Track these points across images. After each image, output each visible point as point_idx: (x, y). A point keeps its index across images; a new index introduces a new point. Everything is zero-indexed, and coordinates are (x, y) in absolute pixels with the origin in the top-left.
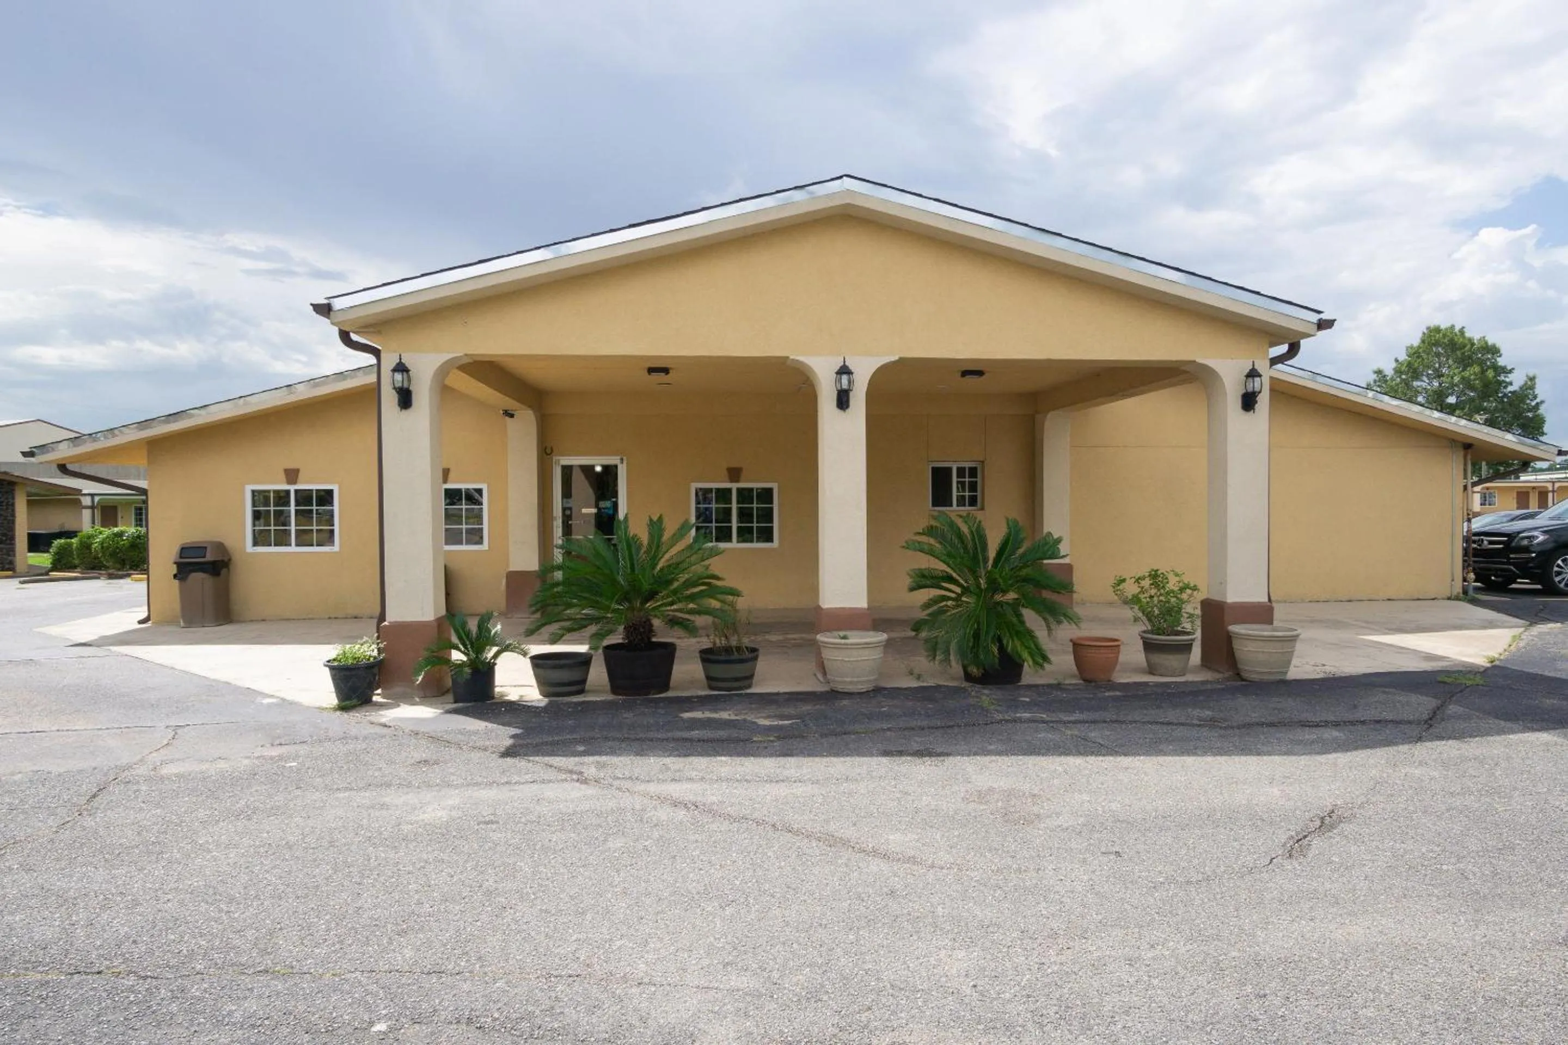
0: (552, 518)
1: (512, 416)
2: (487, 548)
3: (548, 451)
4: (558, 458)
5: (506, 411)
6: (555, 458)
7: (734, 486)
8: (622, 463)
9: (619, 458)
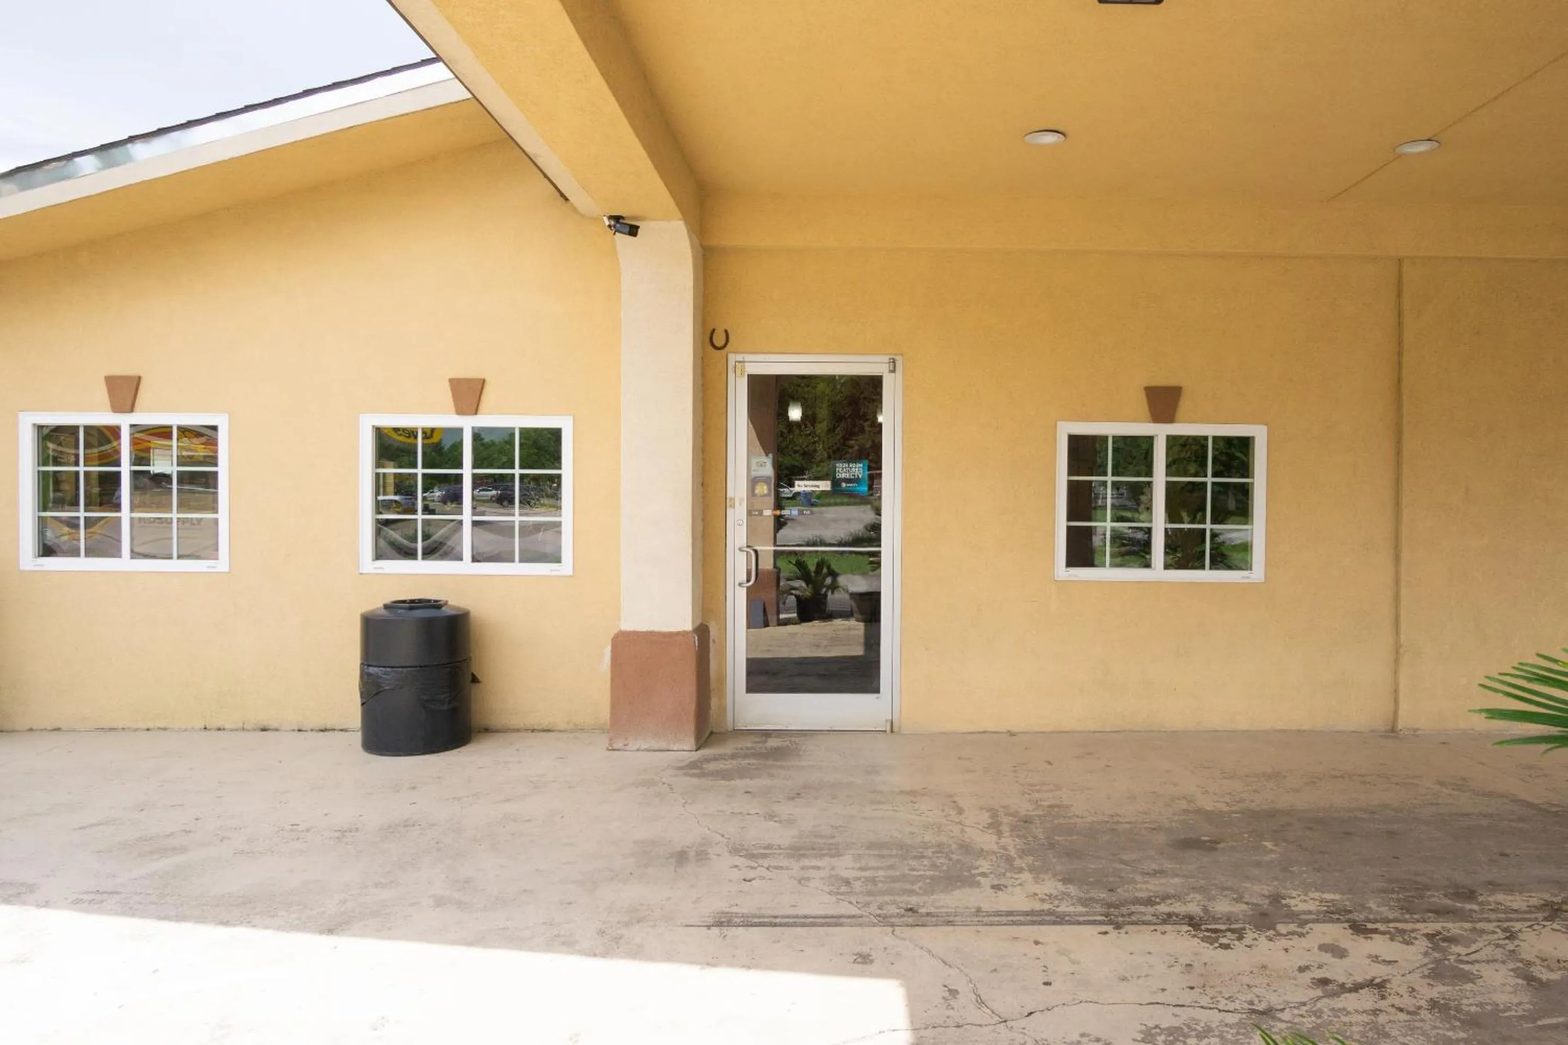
0: (725, 503)
1: (633, 231)
2: (570, 572)
3: (719, 340)
4: (739, 357)
5: (617, 218)
6: (732, 358)
7: (1160, 432)
8: (893, 371)
9: (886, 359)
